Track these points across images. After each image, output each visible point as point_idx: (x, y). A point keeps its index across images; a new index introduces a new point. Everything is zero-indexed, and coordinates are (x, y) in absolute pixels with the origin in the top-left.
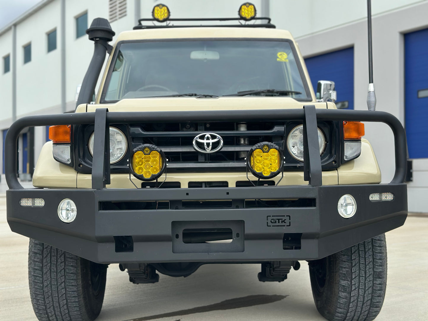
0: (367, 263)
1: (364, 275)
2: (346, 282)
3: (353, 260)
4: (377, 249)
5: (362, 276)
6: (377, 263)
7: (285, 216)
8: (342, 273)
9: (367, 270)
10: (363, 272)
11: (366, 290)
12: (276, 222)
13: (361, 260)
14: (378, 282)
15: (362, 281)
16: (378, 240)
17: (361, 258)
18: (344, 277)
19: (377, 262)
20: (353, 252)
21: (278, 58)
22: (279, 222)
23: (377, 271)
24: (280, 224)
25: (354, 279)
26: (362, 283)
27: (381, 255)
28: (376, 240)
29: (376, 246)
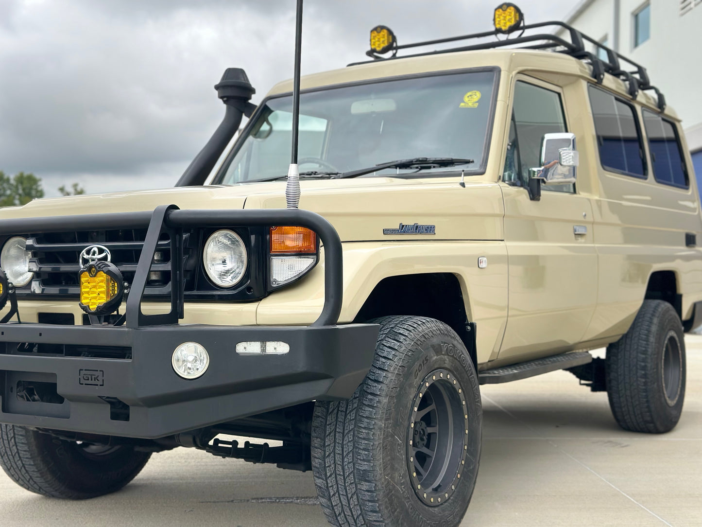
0: (345, 454)
1: (342, 473)
2: (321, 481)
3: (327, 446)
4: (362, 432)
5: (340, 475)
6: (360, 456)
7: (97, 371)
8: (315, 467)
9: (346, 465)
10: (340, 467)
11: (350, 499)
12: (88, 379)
13: (337, 447)
14: (364, 488)
15: (341, 482)
16: (367, 418)
17: (337, 444)
18: (318, 473)
19: (359, 453)
20: (327, 433)
21: (464, 102)
22: (92, 380)
23: (360, 468)
24: (93, 382)
25: (330, 478)
26: (341, 485)
27: (366, 442)
28: (364, 417)
29: (361, 427)
